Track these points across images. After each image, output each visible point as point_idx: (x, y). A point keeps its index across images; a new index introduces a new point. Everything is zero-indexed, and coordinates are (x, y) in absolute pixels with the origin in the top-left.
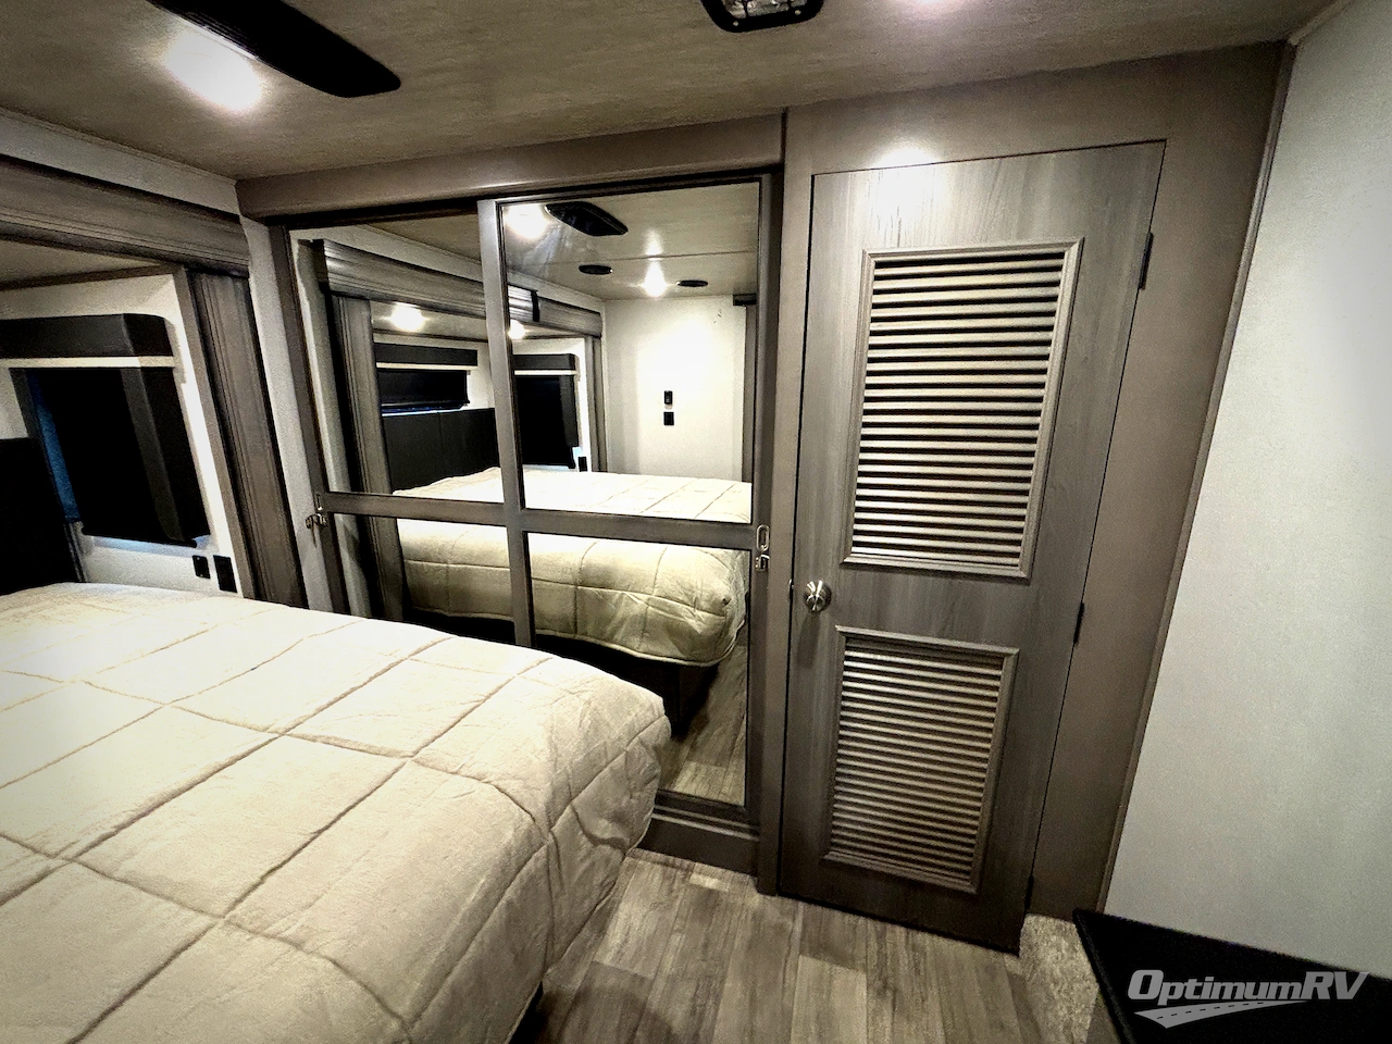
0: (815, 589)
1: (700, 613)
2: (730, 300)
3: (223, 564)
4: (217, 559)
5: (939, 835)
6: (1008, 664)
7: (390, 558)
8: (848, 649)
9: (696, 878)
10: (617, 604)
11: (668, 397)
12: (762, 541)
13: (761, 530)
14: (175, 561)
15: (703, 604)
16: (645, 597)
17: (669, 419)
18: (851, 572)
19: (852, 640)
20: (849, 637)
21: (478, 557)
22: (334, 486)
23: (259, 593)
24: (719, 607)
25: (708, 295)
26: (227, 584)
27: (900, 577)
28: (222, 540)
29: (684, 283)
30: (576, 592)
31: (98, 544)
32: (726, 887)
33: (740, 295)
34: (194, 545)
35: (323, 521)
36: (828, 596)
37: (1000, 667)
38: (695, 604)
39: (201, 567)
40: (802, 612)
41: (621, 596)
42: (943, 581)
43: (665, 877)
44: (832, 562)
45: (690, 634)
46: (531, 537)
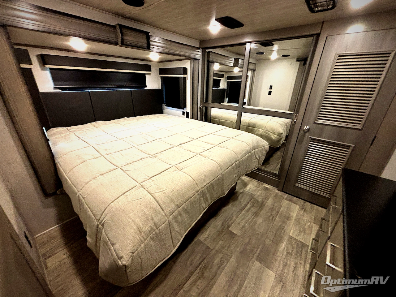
0: (306, 128)
1: (275, 135)
2: (295, 60)
3: (187, 113)
4: (187, 112)
5: (324, 185)
6: (351, 148)
7: (209, 117)
8: (311, 141)
9: (264, 185)
10: (256, 131)
11: (271, 87)
12: (295, 118)
13: (296, 115)
14: (179, 112)
15: (276, 133)
16: (263, 130)
17: (270, 93)
18: (316, 125)
19: (312, 140)
20: (312, 139)
21: (226, 119)
22: (204, 102)
23: (193, 118)
24: (280, 135)
25: (289, 59)
26: (187, 117)
27: (328, 127)
28: (188, 109)
29: (283, 56)
30: (247, 128)
31: (166, 108)
32: (271, 188)
33: (299, 58)
34: (184, 109)
35: (201, 108)
36: (309, 130)
37: (349, 149)
38: (274, 133)
39: (183, 113)
40: (302, 132)
41: (257, 130)
42: (339, 128)
43: (258, 184)
44: (311, 122)
45: (272, 140)
46: (243, 113)
